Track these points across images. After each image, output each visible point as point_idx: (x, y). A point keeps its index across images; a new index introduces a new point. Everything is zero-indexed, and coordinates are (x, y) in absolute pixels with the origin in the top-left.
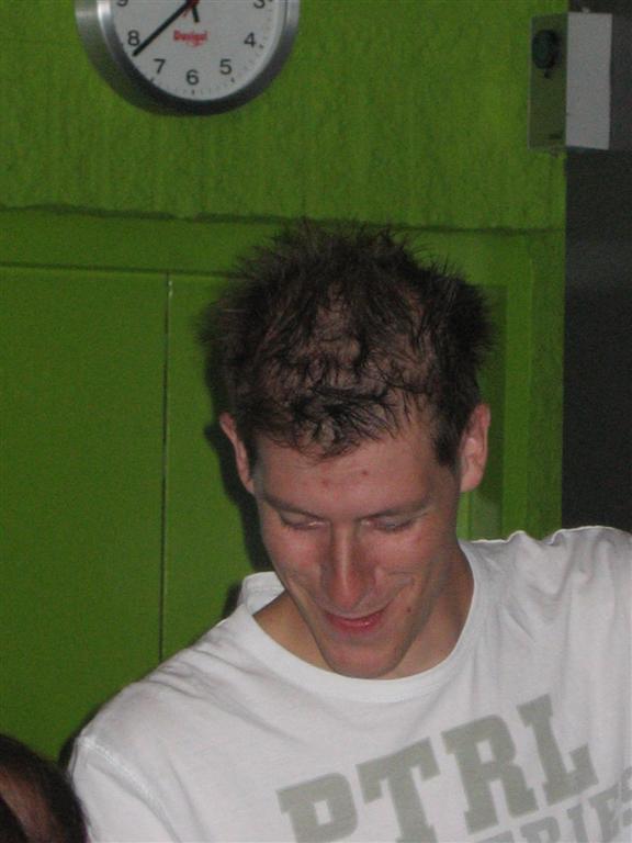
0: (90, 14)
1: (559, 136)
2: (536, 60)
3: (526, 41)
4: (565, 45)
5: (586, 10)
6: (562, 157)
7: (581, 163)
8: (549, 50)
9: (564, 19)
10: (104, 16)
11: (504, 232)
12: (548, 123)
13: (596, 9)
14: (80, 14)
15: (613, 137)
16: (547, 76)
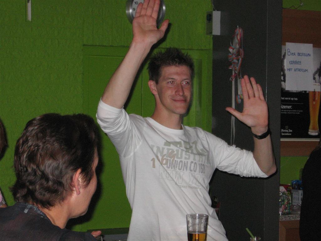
0: (128, 12)
1: (211, 33)
2: (207, 19)
3: (205, 16)
4: (212, 17)
5: (216, 10)
6: (212, 36)
7: (215, 38)
8: (209, 18)
9: (212, 12)
10: (131, 12)
11: (202, 50)
12: (209, 31)
13: (218, 10)
14: (127, 12)
15: (221, 32)
16: (209, 22)
